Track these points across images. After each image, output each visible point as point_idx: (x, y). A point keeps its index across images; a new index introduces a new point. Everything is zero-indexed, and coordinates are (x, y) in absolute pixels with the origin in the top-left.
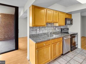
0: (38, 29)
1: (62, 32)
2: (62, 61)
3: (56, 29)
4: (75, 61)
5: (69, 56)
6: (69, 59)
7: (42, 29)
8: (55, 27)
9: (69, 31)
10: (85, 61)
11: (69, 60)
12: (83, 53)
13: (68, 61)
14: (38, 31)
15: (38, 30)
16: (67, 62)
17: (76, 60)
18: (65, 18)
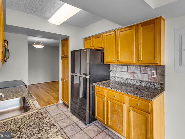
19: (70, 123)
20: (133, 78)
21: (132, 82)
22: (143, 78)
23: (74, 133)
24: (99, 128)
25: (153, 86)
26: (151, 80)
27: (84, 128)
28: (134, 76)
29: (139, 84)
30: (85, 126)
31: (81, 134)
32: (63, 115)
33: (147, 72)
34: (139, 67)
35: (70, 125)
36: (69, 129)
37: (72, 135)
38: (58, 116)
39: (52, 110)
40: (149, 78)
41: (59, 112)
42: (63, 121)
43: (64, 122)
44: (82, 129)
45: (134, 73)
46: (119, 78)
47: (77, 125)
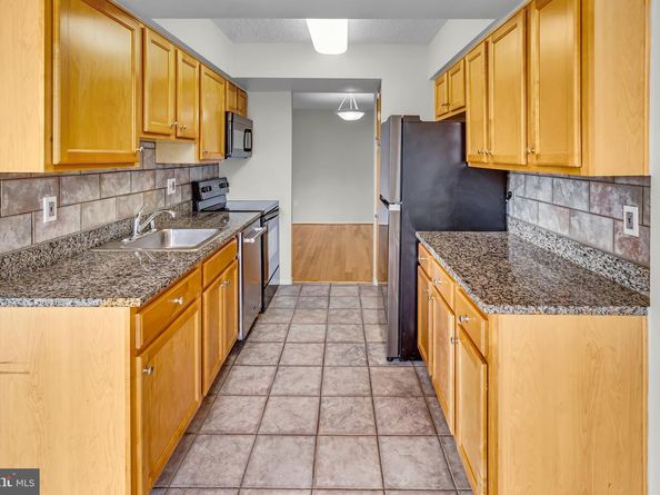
0: (46, 192)
1: (201, 205)
2: (251, 378)
3: (170, 191)
4: (302, 346)
5: (266, 338)
6: (271, 351)
7: (80, 196)
8: (159, 175)
9: (228, 197)
10: (331, 327)
11: (276, 353)
12: (311, 300)
13: (276, 359)
14: (46, 218)
15: (45, 202)
16: (273, 369)
17: (303, 339)
18: (227, 113)
19: (355, 340)
20: (566, 233)
21: (561, 250)
22: (598, 235)
23: (344, 364)
24: (420, 384)
25: (624, 277)
26: (622, 246)
27: (378, 366)
28: (570, 226)
29: (580, 260)
30: (383, 361)
31: (357, 372)
32: (356, 316)
33: (610, 210)
34: (585, 184)
35: (352, 343)
36: (341, 351)
37: (334, 364)
38: (343, 313)
39: (342, 294)
40: (617, 237)
41: (353, 303)
42: (343, 326)
43: (343, 331)
44: (371, 363)
45: (573, 211)
46: (529, 229)
47: (367, 352)
